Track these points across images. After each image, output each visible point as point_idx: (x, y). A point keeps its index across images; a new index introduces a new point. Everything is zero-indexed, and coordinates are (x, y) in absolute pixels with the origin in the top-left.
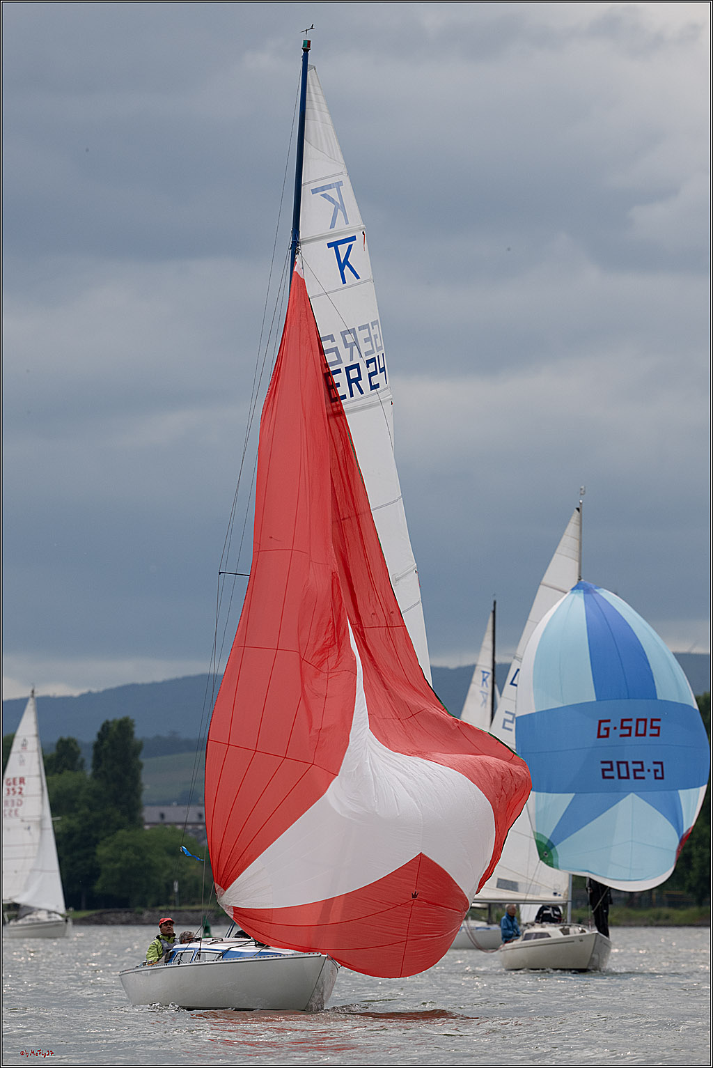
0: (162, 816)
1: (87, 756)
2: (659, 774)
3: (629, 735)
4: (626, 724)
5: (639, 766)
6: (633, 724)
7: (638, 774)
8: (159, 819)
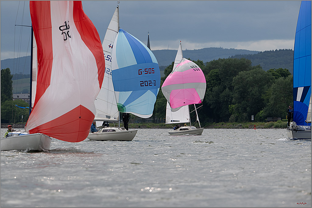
0: (18, 96)
2: (155, 84)
5: (150, 82)
6: (148, 70)
7: (150, 84)
8: (17, 98)
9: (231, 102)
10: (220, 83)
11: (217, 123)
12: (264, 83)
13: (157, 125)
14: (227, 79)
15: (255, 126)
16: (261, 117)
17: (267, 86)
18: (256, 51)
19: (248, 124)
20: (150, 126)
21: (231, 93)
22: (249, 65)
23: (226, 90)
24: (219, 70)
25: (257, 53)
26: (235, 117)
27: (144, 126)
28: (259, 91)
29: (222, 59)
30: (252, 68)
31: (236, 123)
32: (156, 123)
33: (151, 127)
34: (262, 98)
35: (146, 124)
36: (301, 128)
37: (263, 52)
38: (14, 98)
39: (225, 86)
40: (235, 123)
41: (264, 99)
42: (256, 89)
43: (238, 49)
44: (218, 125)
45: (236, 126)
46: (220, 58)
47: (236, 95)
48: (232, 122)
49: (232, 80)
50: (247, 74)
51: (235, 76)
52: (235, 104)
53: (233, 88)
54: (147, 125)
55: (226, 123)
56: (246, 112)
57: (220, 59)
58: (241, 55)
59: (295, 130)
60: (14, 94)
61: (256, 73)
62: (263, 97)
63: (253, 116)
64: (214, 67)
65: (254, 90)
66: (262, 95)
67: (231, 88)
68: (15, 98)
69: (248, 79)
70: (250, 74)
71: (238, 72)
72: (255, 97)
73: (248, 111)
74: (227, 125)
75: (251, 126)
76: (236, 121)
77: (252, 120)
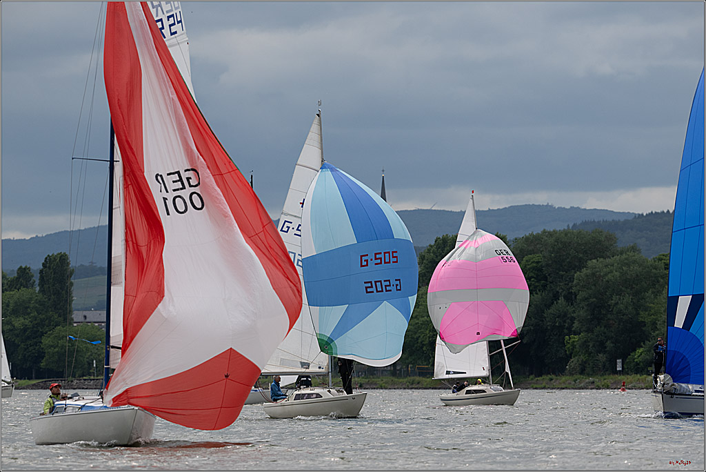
0: (85, 317)
1: (36, 279)
2: (399, 288)
3: (381, 263)
4: (378, 256)
5: (388, 283)
6: (382, 256)
7: (388, 288)
8: (83, 319)
9: (569, 329)
10: (544, 286)
11: (539, 377)
12: (645, 285)
13: (401, 380)
14: (562, 276)
15: (624, 383)
16: (638, 364)
17: (653, 293)
18: (629, 213)
19: (610, 379)
20: (386, 383)
21: (570, 309)
22: (612, 245)
23: (560, 301)
24: (544, 257)
25: (630, 218)
26: (580, 362)
27: (371, 383)
28: (634, 303)
29: (549, 232)
30: (618, 251)
31: (582, 376)
32: (400, 376)
33: (389, 387)
34: (640, 319)
35: (375, 380)
36: (684, 388)
37: (645, 215)
38: (75, 320)
39: (558, 292)
40: (579, 376)
41: (645, 322)
42: (627, 299)
43: (587, 208)
44: (541, 382)
45: (582, 385)
46: (544, 230)
47: (581, 313)
48: (571, 374)
49: (571, 280)
50: (606, 266)
51: (580, 268)
52: (580, 334)
53: (576, 297)
54: (379, 381)
55: (559, 377)
56: (605, 352)
57: (544, 232)
58: (594, 221)
59: (668, 393)
60: (75, 312)
61: (627, 264)
62: (644, 316)
63: (620, 360)
64: (530, 248)
65: (623, 302)
66: (641, 313)
67: (570, 298)
68: (78, 321)
69: (609, 276)
70: (613, 265)
71: (586, 262)
72: (625, 317)
73: (608, 349)
74: (561, 381)
75: (615, 383)
76: (582, 372)
77: (618, 369)
